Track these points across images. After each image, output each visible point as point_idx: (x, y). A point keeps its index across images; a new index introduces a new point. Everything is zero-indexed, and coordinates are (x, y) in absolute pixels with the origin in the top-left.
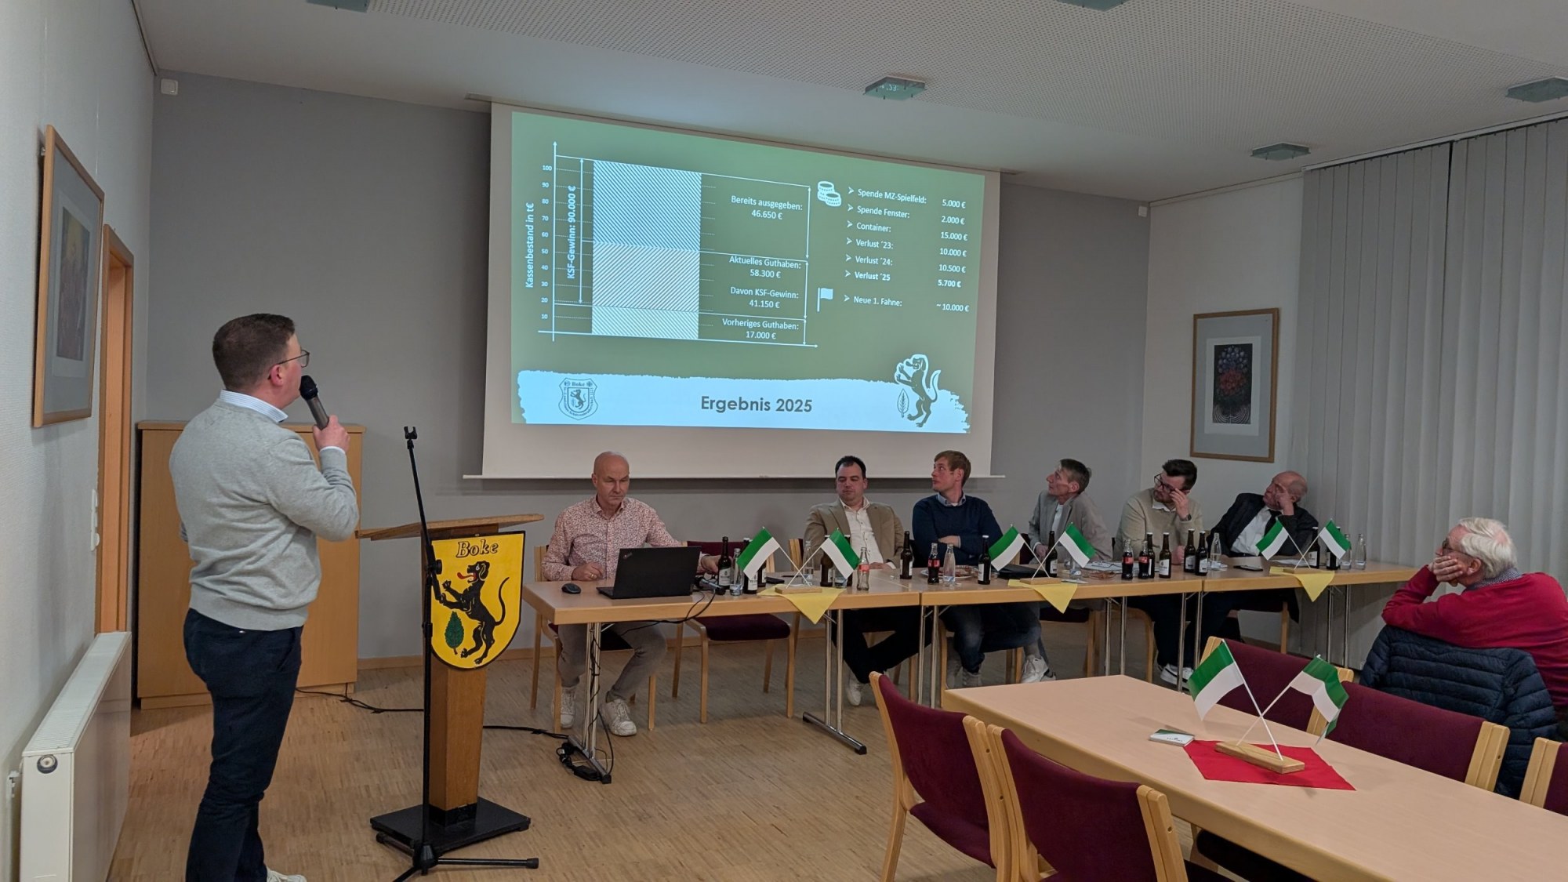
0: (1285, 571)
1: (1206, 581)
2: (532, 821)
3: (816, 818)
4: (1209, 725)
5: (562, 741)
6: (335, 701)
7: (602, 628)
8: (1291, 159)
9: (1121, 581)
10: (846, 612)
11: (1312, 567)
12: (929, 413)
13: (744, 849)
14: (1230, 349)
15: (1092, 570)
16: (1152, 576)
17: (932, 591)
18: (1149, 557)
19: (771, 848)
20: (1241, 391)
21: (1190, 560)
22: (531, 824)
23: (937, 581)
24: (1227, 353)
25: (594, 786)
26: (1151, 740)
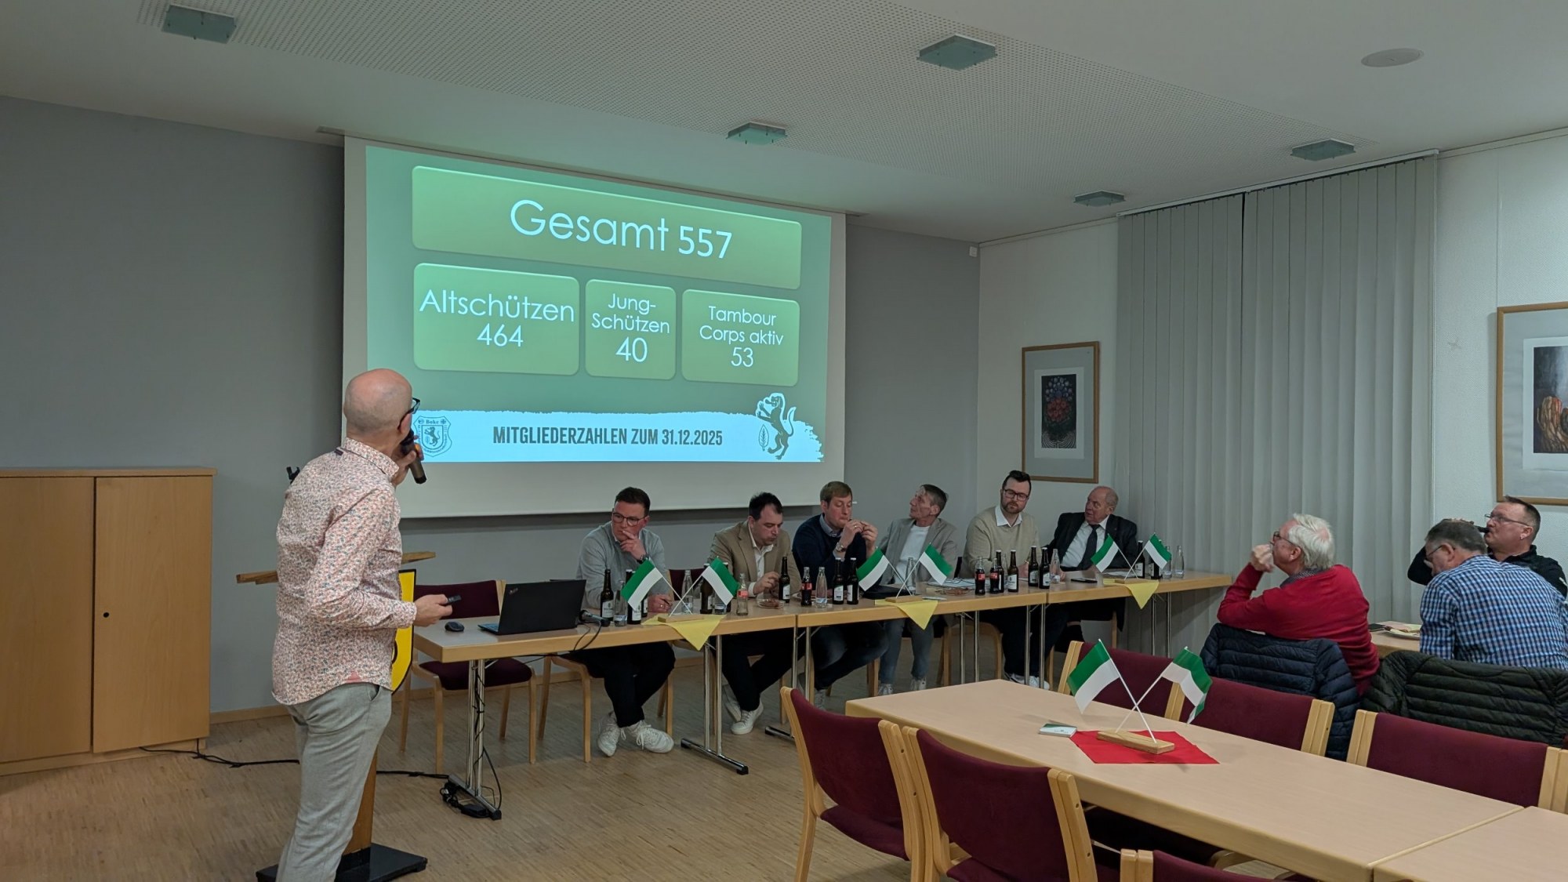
0: (1116, 582)
1: (1050, 593)
2: (429, 861)
3: (712, 837)
4: (1086, 718)
5: (443, 782)
6: (186, 758)
7: (486, 664)
8: (1108, 206)
9: (974, 596)
10: (724, 637)
11: (1139, 577)
12: (787, 445)
13: (647, 871)
14: (1055, 380)
15: (949, 587)
16: (1002, 591)
17: (805, 613)
19: (671, 867)
20: (1066, 418)
21: (1034, 575)
22: (427, 865)
23: (810, 604)
24: (1053, 383)
25: (484, 823)
26: (1040, 733)
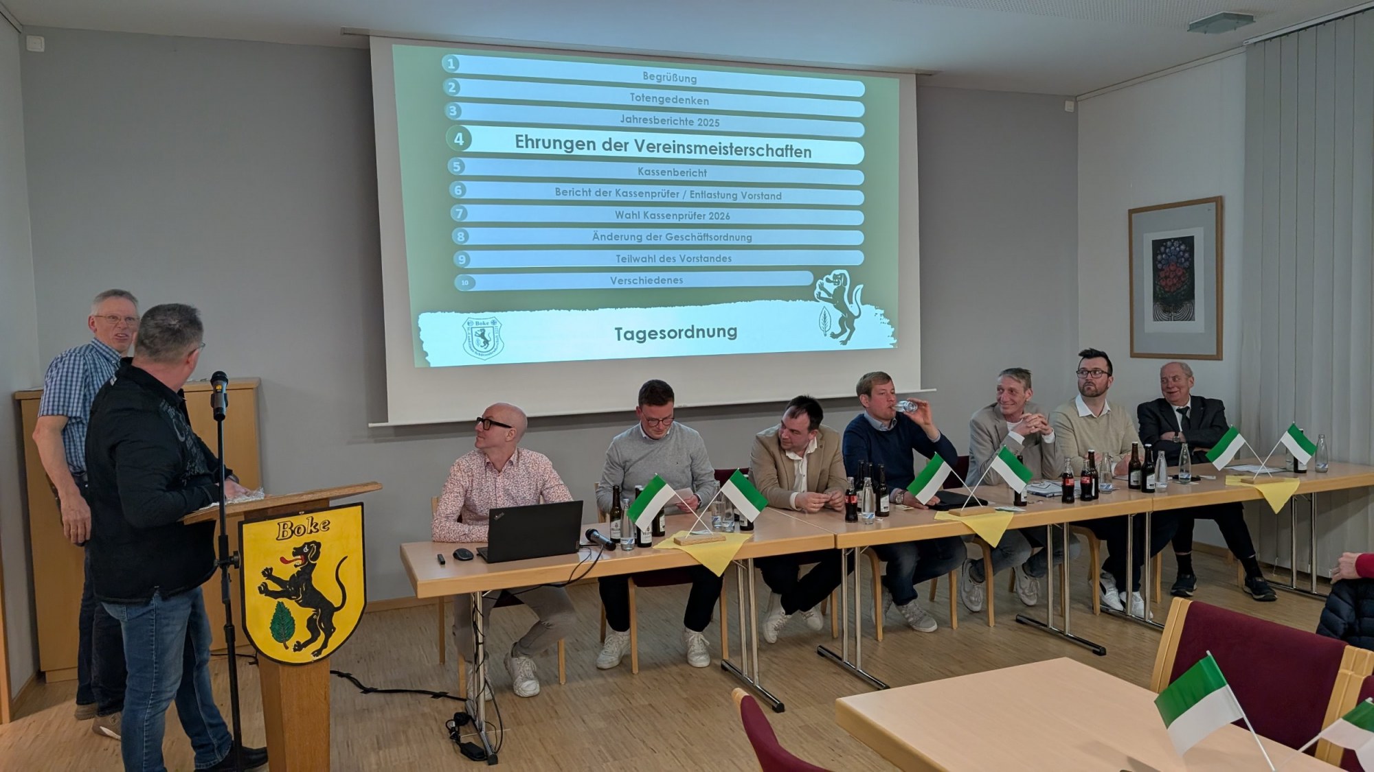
0: (1243, 481)
1: (1155, 499)
8: (1233, 31)
12: (853, 329)
14: (1169, 243)
17: (849, 532)
18: (1091, 476)
20: (1182, 286)
21: (1135, 475)
24: (1166, 247)
